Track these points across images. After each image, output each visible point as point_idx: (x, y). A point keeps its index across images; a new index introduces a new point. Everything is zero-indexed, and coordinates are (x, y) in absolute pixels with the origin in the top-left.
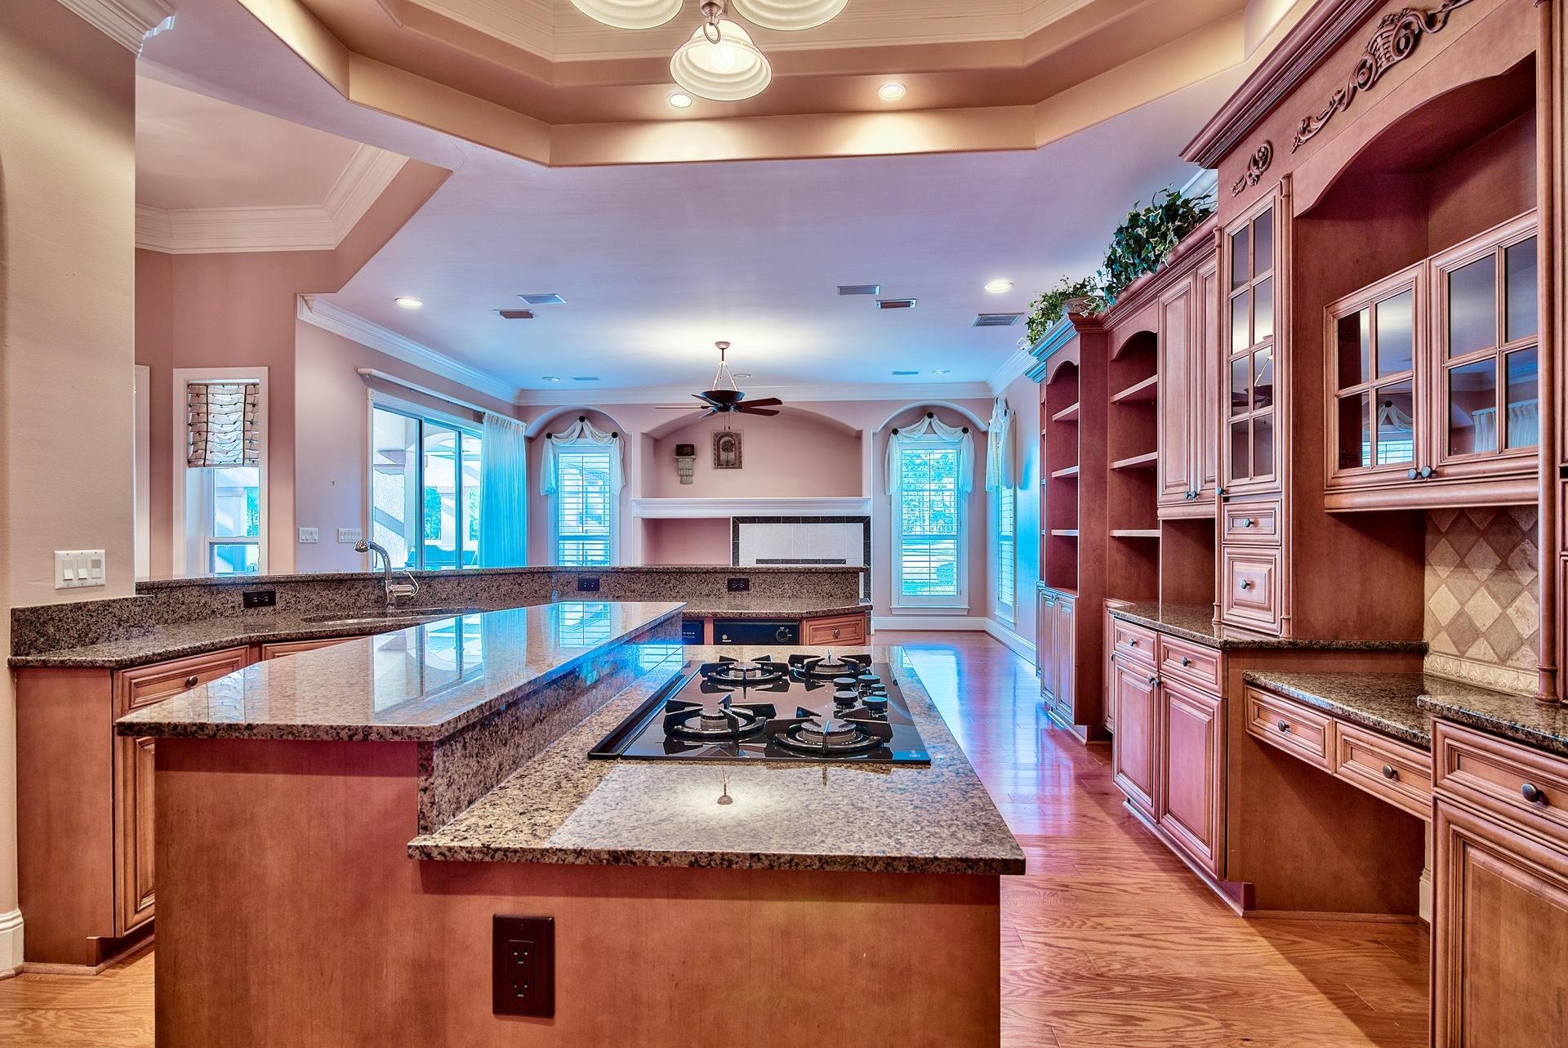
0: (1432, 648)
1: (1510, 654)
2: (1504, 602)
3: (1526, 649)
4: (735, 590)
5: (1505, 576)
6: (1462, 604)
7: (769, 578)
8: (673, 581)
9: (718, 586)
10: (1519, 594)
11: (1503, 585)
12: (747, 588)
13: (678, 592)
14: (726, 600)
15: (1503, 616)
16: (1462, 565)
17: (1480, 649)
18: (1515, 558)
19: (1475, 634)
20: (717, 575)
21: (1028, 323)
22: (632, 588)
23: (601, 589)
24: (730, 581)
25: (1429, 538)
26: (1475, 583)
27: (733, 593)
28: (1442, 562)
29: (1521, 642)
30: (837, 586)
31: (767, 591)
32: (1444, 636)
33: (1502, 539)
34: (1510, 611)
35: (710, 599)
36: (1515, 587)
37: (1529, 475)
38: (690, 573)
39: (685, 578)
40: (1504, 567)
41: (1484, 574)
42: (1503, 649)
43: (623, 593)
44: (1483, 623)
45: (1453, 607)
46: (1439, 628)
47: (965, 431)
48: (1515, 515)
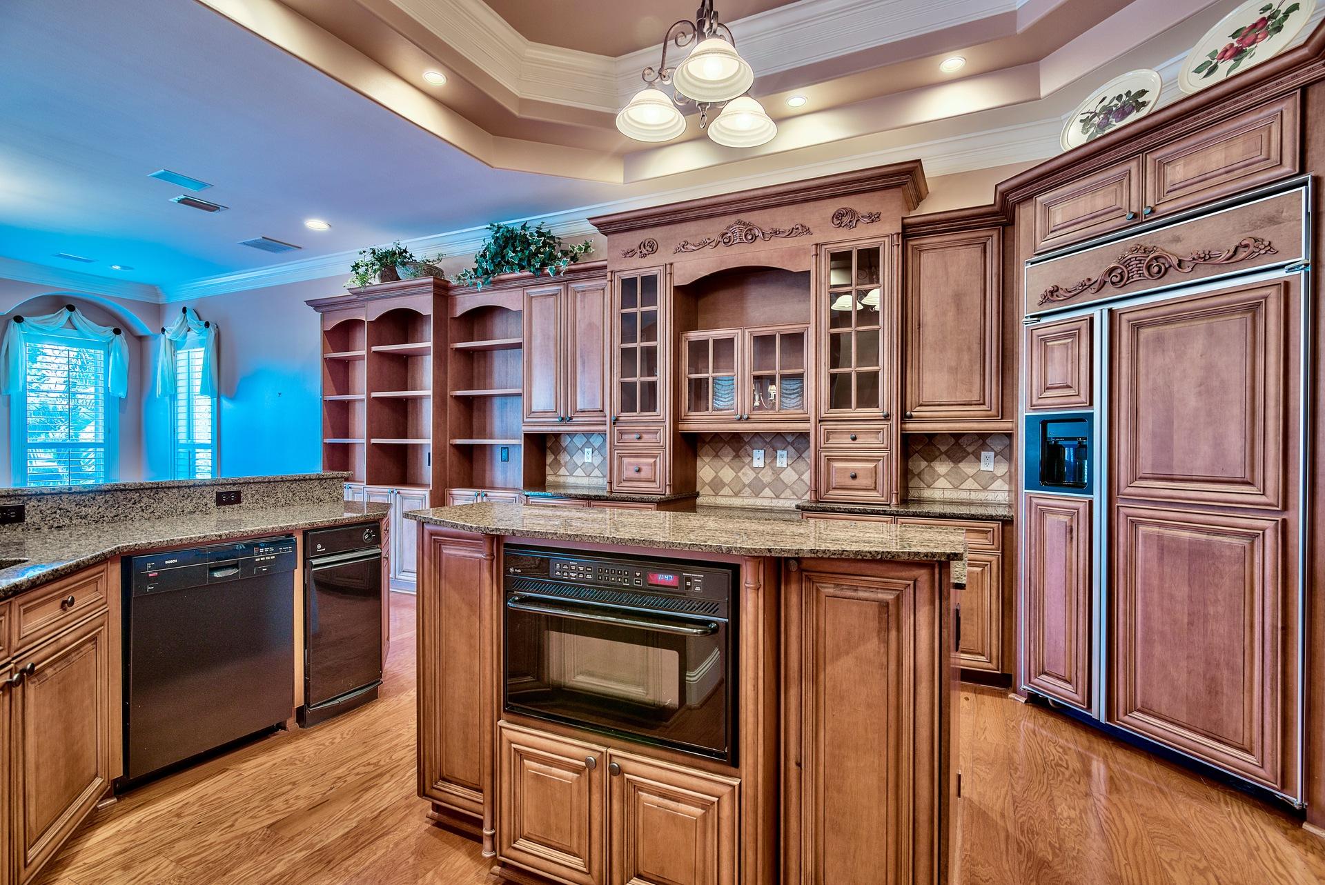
0: (701, 493)
1: (740, 491)
2: (737, 470)
3: (747, 488)
4: (225, 504)
5: (737, 460)
6: (717, 473)
7: (262, 488)
8: (145, 500)
9: (205, 500)
10: (743, 467)
11: (737, 463)
12: (238, 501)
13: (153, 512)
14: (215, 517)
15: (737, 476)
16: (717, 456)
17: (726, 491)
18: (742, 452)
19: (724, 485)
20: (204, 488)
21: (353, 267)
22: (83, 513)
23: (28, 519)
24: (219, 495)
25: (699, 444)
26: (723, 464)
27: (223, 507)
28: (706, 455)
29: (745, 486)
30: (326, 491)
31: (260, 501)
32: (707, 487)
33: (736, 445)
34: (740, 474)
35: (195, 516)
36: (742, 464)
37: (807, 420)
38: (169, 488)
39: (161, 494)
40: (737, 456)
41: (727, 460)
42: (736, 490)
43: (67, 521)
44: (726, 480)
45: (713, 474)
46: (704, 484)
47: (117, 332)
48: (742, 435)
